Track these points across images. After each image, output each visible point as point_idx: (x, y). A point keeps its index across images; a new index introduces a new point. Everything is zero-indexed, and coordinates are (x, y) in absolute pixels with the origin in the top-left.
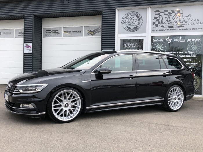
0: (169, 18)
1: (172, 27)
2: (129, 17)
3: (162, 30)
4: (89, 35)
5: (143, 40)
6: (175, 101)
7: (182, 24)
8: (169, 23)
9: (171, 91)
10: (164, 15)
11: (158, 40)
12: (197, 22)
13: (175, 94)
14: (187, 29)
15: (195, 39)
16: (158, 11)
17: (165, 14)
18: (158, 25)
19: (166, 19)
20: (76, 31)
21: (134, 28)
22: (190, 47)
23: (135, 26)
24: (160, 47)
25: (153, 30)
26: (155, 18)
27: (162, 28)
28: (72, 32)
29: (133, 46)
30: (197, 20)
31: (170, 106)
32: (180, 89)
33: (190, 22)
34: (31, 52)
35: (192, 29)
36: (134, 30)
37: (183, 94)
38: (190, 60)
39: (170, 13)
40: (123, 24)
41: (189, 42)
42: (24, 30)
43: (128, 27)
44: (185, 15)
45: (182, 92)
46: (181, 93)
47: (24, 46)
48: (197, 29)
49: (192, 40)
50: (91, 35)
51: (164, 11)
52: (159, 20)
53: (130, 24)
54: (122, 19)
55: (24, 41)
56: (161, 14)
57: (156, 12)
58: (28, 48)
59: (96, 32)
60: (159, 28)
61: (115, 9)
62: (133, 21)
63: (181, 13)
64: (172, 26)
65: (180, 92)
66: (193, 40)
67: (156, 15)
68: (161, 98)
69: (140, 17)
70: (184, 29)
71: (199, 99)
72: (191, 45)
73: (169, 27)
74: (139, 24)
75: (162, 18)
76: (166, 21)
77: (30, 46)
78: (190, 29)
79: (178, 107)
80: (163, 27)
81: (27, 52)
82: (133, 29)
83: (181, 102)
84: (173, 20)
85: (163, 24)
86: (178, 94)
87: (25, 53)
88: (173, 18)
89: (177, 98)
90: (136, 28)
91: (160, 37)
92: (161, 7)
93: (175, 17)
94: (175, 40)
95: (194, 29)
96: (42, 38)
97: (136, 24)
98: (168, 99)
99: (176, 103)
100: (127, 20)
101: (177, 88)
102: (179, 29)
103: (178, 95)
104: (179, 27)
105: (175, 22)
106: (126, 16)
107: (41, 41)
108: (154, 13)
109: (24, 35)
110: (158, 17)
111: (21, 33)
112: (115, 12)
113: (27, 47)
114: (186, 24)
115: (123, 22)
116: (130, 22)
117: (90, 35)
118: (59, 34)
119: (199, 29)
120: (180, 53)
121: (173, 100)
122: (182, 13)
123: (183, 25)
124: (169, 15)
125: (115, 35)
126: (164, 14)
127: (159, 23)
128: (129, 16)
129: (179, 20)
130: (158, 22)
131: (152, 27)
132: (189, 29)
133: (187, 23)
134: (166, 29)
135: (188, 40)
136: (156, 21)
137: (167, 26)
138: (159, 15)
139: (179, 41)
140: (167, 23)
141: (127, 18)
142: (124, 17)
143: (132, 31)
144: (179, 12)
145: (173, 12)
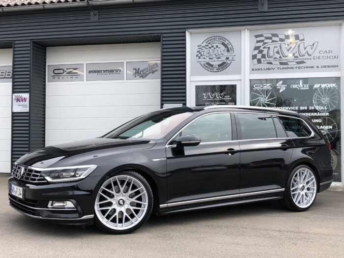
0: (281, 47)
1: (286, 64)
2: (210, 46)
3: (269, 69)
4: (136, 77)
5: (236, 85)
6: (303, 193)
7: (303, 59)
8: (280, 57)
9: (296, 175)
11: (262, 87)
12: (329, 55)
13: (302, 180)
14: (312, 67)
15: (326, 85)
16: (262, 36)
18: (262, 60)
19: (276, 50)
20: (112, 71)
21: (219, 66)
22: (318, 98)
23: (222, 62)
24: (265, 98)
25: (253, 70)
26: (256, 48)
27: (270, 66)
28: (104, 71)
29: (219, 96)
30: (328, 52)
31: (294, 201)
32: (309, 171)
33: (317, 54)
34: (27, 110)
35: (320, 67)
36: (219, 69)
37: (314, 180)
38: (319, 121)
39: (282, 40)
40: (199, 58)
41: (316, 89)
42: (14, 68)
43: (208, 64)
44: (308, 42)
45: (313, 177)
46: (312, 179)
47: (13, 99)
48: (329, 67)
49: (321, 86)
50: (140, 77)
51: (271, 36)
52: (263, 51)
53: (212, 59)
54: (197, 50)
55: (13, 89)
56: (266, 41)
57: (256, 36)
58: (21, 103)
59: (150, 73)
60: (264, 65)
61: (185, 32)
62: (216, 52)
63: (301, 39)
64: (286, 61)
65: (311, 176)
66: (323, 86)
67: (258, 42)
68: (280, 187)
69: (230, 46)
70: (307, 67)
71: (337, 190)
72: (319, 94)
73: (281, 64)
74: (227, 58)
75: (269, 48)
76: (275, 54)
77: (25, 98)
78: (318, 67)
79: (307, 204)
80: (271, 63)
81: (17, 109)
82: (217, 66)
83: (313, 194)
84: (288, 51)
85: (271, 59)
86: (307, 180)
87: (15, 111)
88: (288, 48)
89: (306, 188)
90: (223, 66)
91: (267, 81)
92: (267, 29)
93: (290, 46)
94: (292, 86)
95: (325, 67)
96: (47, 83)
97: (223, 59)
98: (292, 189)
99: (305, 196)
100: (206, 51)
101: (304, 170)
102: (299, 68)
103: (308, 183)
104: (298, 63)
106: (205, 44)
107: (45, 88)
108: (255, 40)
109: (14, 79)
110: (260, 47)
111: (4, 74)
112: (185, 36)
113: (18, 100)
114: (311, 59)
115: (199, 55)
116: (212, 54)
117: (138, 77)
118: (79, 75)
119: (333, 66)
120: (302, 108)
121: (300, 191)
122: (303, 40)
123: (305, 61)
124: (280, 42)
125: (185, 78)
126: (271, 41)
127: (264, 56)
128: (209, 43)
129: (297, 52)
130: (261, 55)
131: (252, 64)
132: (315, 67)
133: (312, 57)
134: (276, 67)
135: (315, 85)
136: (259, 53)
137: (278, 62)
138: (263, 43)
139: (300, 88)
140: (277, 56)
141: (206, 48)
142: (201, 46)
143: (215, 70)
144: (297, 37)
145: (287, 37)
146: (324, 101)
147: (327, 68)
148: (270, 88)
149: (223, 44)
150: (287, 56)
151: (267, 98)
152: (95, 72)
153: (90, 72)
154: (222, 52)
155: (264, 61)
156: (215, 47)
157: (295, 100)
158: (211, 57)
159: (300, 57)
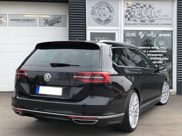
0: (141, 12)
1: (144, 21)
2: (99, 8)
3: (134, 24)
4: (46, 25)
7: (154, 19)
8: (141, 18)
11: (131, 35)
12: (167, 18)
14: (158, 24)
17: (137, 8)
18: (131, 18)
19: (138, 13)
20: (28, 20)
21: (105, 20)
22: (157, 42)
23: (107, 18)
25: (125, 24)
26: (127, 11)
27: (135, 22)
28: (23, 20)
30: (166, 16)
33: (160, 17)
35: (162, 24)
36: (105, 23)
39: (142, 7)
40: (93, 15)
43: (98, 19)
44: (156, 9)
48: (167, 24)
52: (131, 13)
53: (101, 16)
54: (91, 10)
56: (133, 7)
57: (127, 4)
60: (131, 22)
62: (103, 12)
64: (144, 20)
69: (112, 9)
70: (156, 24)
73: (142, 21)
74: (110, 16)
75: (135, 12)
76: (138, 15)
78: (161, 24)
80: (136, 21)
82: (104, 21)
84: (145, 14)
85: (136, 18)
88: (145, 12)
90: (107, 21)
93: (146, 11)
94: (147, 35)
95: (165, 24)
97: (108, 16)
100: (97, 11)
102: (151, 24)
104: (151, 21)
105: (147, 16)
106: (96, 6)
108: (127, 6)
110: (130, 10)
116: (101, 13)
118: (3, 22)
119: (169, 24)
122: (154, 8)
123: (154, 20)
124: (141, 9)
125: (85, 27)
127: (131, 16)
128: (99, 6)
129: (150, 15)
131: (125, 21)
132: (160, 24)
133: (158, 18)
134: (139, 23)
135: (160, 35)
136: (129, 14)
137: (140, 20)
138: (131, 8)
139: (151, 36)
140: (139, 17)
141: (97, 9)
142: (94, 7)
143: (103, 23)
144: (150, 6)
145: (145, 6)
146: (160, 43)
149: (108, 7)
150: (145, 17)
151: (130, 41)
152: (16, 20)
153: (11, 20)
154: (107, 12)
159: (152, 18)
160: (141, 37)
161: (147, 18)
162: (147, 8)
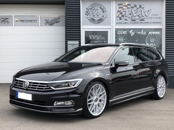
0: (132, 11)
1: (135, 20)
2: (93, 9)
3: (125, 23)
4: (46, 25)
5: (108, 31)
7: (144, 18)
8: (132, 17)
10: (127, 8)
11: (122, 33)
12: (156, 17)
14: (148, 23)
15: (155, 32)
16: (122, 4)
18: (122, 18)
19: (129, 13)
20: (31, 21)
21: (99, 20)
22: (148, 39)
25: (117, 23)
26: (119, 11)
27: (126, 21)
28: (26, 21)
29: (98, 37)
30: (156, 15)
32: (163, 78)
33: (150, 16)
35: (152, 23)
36: (98, 22)
37: (165, 83)
39: (132, 7)
40: (87, 15)
43: (92, 19)
44: (146, 9)
45: (164, 81)
48: (156, 23)
50: (49, 25)
51: (127, 5)
52: (122, 13)
53: (94, 16)
56: (124, 8)
57: (119, 5)
59: (55, 23)
60: (123, 21)
62: (97, 13)
63: (142, 7)
66: (153, 33)
67: (120, 8)
69: (105, 9)
70: (145, 23)
72: (149, 37)
73: (132, 20)
74: (103, 16)
75: (126, 12)
76: (129, 14)
78: (151, 23)
79: (162, 95)
80: (127, 20)
84: (136, 13)
85: (127, 17)
88: (136, 12)
89: (162, 87)
91: (124, 29)
93: (137, 11)
94: (138, 33)
95: (154, 23)
97: (101, 16)
98: (157, 88)
100: (91, 12)
102: (141, 23)
104: (141, 20)
105: (137, 15)
106: (90, 7)
108: (118, 7)
110: (121, 10)
112: (80, 2)
114: (147, 18)
115: (87, 14)
116: (94, 13)
117: (48, 25)
119: (159, 23)
121: (160, 89)
122: (144, 8)
124: (131, 9)
125: (80, 26)
127: (123, 16)
128: (93, 7)
129: (140, 14)
131: (116, 20)
132: (149, 23)
133: (148, 17)
134: (129, 22)
135: (149, 32)
136: (120, 14)
137: (131, 19)
138: (122, 9)
139: (141, 34)
140: (130, 16)
141: (91, 10)
142: (88, 8)
143: (96, 23)
144: (140, 6)
145: (135, 6)
146: (151, 41)
147: (155, 24)
148: (126, 33)
149: (101, 8)
150: (135, 16)
151: (122, 39)
152: (20, 21)
153: (17, 21)
154: (100, 12)
155: (123, 18)
156: (96, 9)
157: (137, 40)
158: (94, 15)
159: (142, 17)
160: (132, 35)
161: (137, 17)
162: (138, 8)
